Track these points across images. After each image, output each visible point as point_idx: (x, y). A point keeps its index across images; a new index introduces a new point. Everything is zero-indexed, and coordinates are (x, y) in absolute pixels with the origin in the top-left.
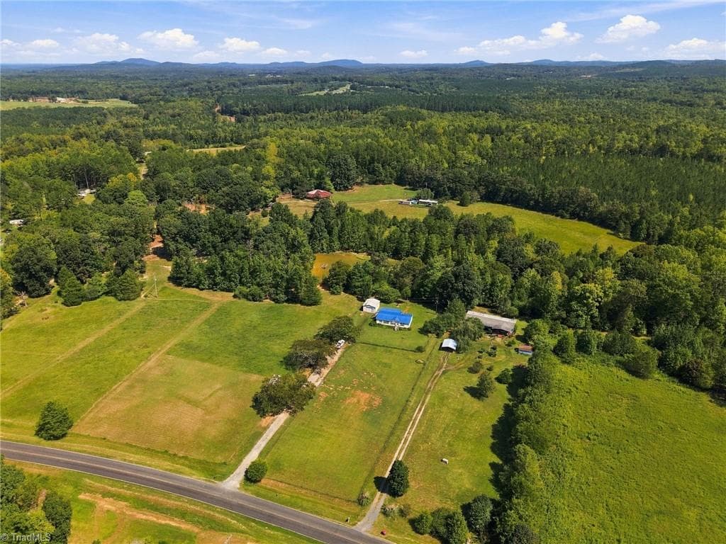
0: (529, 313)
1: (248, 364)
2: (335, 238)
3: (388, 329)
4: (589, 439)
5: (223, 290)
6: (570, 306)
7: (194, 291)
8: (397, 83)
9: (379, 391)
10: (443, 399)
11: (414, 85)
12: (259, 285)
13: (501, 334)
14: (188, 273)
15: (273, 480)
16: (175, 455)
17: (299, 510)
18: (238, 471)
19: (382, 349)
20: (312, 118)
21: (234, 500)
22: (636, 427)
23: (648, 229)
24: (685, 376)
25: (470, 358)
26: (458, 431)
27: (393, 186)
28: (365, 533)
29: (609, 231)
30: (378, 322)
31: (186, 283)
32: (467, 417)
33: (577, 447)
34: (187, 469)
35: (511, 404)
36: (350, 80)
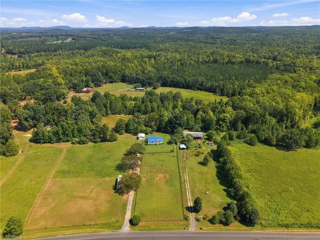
0: (205, 129)
1: (101, 174)
2: (108, 109)
3: (154, 145)
4: (250, 172)
5: (64, 142)
6: (219, 124)
7: (49, 145)
8: (94, 37)
9: (166, 172)
10: (192, 169)
11: (102, 38)
12: (85, 136)
13: (199, 139)
14: (43, 136)
15: (144, 221)
16: (90, 225)
17: (162, 231)
18: (125, 223)
19: (157, 154)
20: (60, 54)
21: (131, 236)
22: (261, 164)
23: (227, 91)
24: (266, 142)
25: (193, 150)
26: (205, 180)
27: (121, 83)
28: (195, 231)
29: (212, 93)
30: (149, 143)
31: (43, 141)
32: (205, 174)
33: (248, 175)
34: (101, 229)
35: (217, 165)
36: (70, 36)
